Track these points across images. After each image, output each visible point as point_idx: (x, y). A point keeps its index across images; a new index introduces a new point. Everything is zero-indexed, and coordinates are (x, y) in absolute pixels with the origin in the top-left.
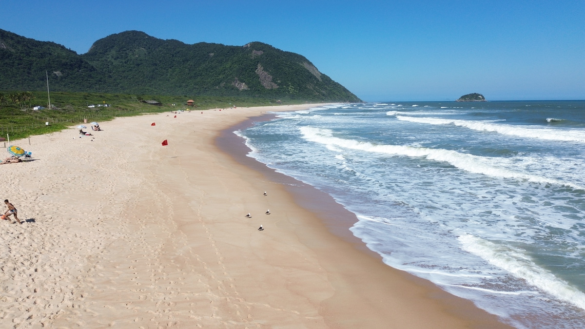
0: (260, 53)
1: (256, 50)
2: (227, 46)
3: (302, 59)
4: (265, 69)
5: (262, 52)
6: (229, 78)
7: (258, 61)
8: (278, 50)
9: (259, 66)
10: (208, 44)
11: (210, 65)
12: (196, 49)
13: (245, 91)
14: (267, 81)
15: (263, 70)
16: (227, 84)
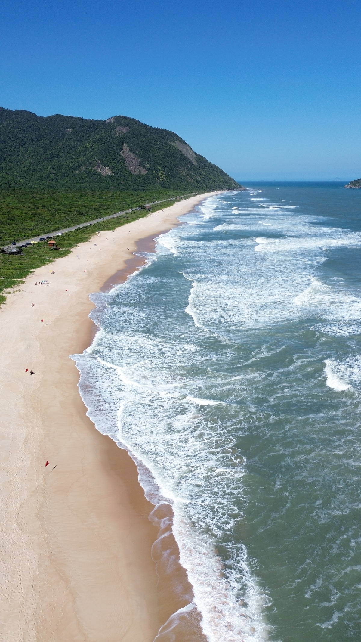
0: (125, 130)
1: (121, 126)
2: (87, 120)
3: (174, 136)
4: (132, 151)
5: (128, 129)
6: (90, 160)
7: (124, 141)
8: (146, 126)
9: (125, 147)
10: (64, 117)
11: (68, 143)
12: (50, 123)
13: (109, 176)
14: (134, 165)
15: (129, 152)
16: (88, 168)
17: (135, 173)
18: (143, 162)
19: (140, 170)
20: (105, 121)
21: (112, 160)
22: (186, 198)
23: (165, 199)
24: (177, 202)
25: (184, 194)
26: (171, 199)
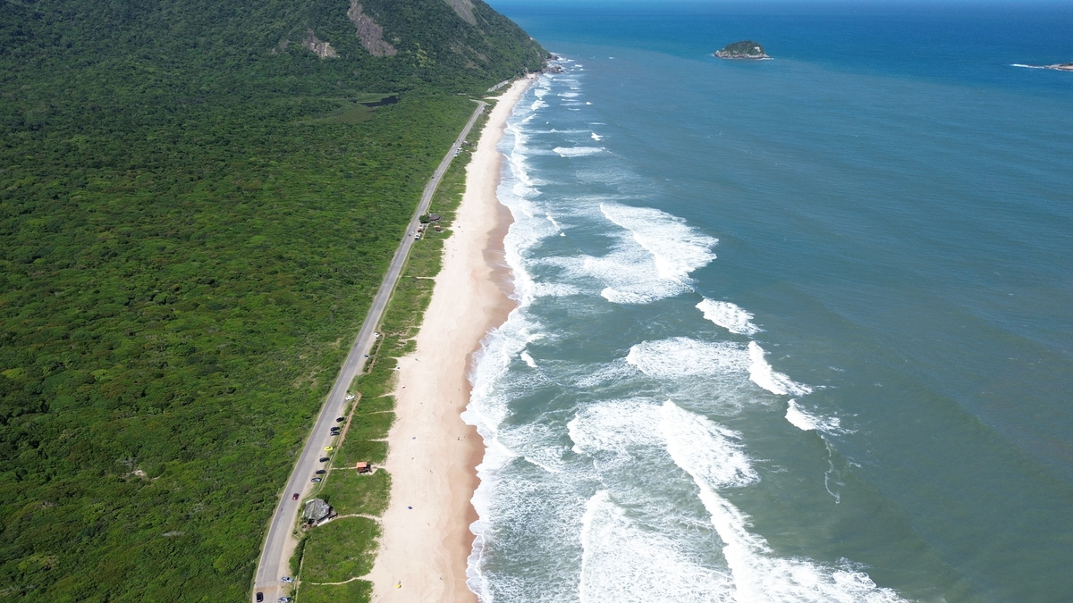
4: (367, 11)
6: (295, 29)
9: (354, 2)
13: (330, 61)
14: (372, 37)
15: (362, 13)
16: (293, 44)
17: (375, 54)
18: (388, 33)
19: (384, 48)
21: (335, 30)
22: (475, 135)
23: (446, 153)
24: (469, 167)
25: (469, 114)
26: (455, 150)
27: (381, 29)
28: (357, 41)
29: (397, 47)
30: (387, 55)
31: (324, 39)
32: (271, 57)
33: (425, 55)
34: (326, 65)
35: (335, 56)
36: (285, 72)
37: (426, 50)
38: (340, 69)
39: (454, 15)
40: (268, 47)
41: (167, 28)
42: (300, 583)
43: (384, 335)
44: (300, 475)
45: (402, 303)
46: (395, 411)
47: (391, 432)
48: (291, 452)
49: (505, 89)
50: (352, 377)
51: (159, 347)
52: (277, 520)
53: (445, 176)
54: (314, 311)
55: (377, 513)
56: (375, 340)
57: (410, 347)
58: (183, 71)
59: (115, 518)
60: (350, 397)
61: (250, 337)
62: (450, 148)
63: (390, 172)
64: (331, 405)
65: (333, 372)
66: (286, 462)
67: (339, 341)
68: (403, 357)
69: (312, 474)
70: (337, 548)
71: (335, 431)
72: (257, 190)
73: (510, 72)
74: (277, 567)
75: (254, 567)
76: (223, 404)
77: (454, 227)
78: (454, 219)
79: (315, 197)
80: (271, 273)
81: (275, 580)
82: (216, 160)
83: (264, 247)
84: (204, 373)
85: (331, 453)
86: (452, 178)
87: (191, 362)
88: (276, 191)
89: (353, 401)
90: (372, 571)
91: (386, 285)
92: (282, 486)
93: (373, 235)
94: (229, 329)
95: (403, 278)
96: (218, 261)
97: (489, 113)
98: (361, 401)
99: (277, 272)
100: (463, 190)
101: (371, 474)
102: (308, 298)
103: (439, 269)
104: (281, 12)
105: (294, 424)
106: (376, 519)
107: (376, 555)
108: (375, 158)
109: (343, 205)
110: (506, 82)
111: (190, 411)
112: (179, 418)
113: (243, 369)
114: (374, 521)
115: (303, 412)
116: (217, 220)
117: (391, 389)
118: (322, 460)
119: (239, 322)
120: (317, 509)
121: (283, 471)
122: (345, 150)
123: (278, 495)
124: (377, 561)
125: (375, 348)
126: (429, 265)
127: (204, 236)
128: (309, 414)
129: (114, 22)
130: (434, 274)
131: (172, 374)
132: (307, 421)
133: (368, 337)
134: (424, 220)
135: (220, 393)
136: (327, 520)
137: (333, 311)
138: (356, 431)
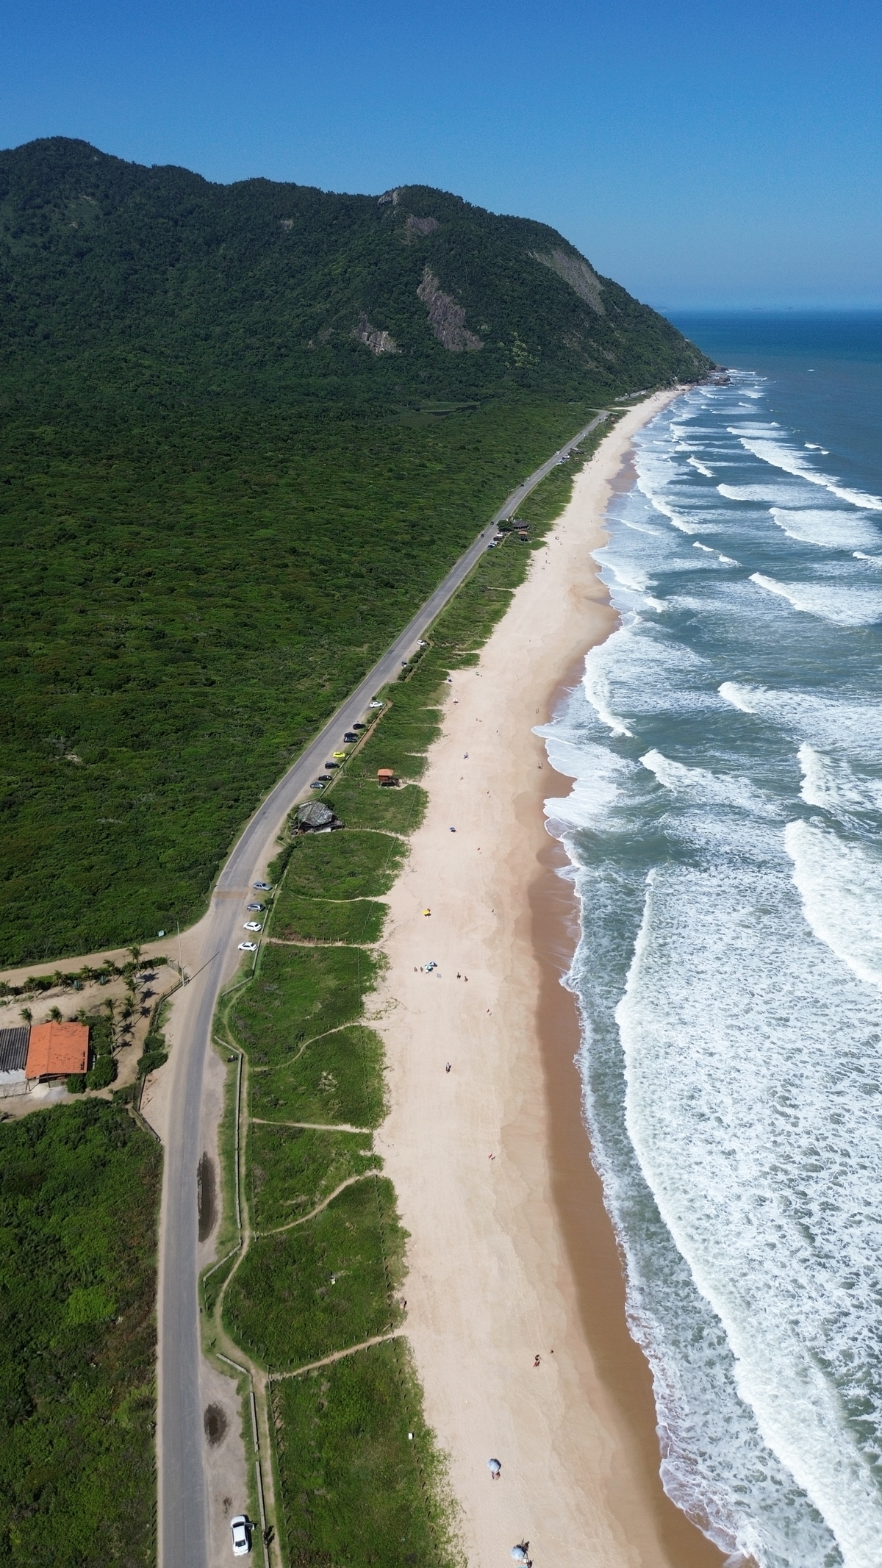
0: (427, 225)
1: (418, 215)
2: (330, 194)
3: (546, 237)
4: (445, 287)
5: (435, 222)
6: (343, 312)
7: (425, 258)
8: (481, 212)
9: (428, 275)
10: (275, 185)
11: (286, 261)
12: (240, 201)
13: (388, 357)
14: (450, 324)
15: (438, 289)
16: (338, 334)
17: (452, 347)
18: (472, 317)
19: (465, 340)
20: (377, 198)
21: (397, 313)
22: (591, 445)
23: (544, 461)
24: (578, 478)
25: (582, 424)
26: (559, 458)
27: (462, 312)
28: (429, 329)
29: (484, 337)
30: (468, 349)
31: (381, 327)
32: (305, 352)
33: (523, 350)
34: (381, 362)
35: (394, 351)
36: (323, 371)
37: (527, 343)
38: (400, 369)
39: (572, 294)
40: (304, 338)
41: (172, 314)
42: (279, 892)
43: (432, 644)
44: (294, 779)
45: (462, 613)
46: (441, 726)
47: (432, 747)
48: (285, 753)
49: (641, 399)
50: (382, 685)
51: (117, 629)
52: (256, 823)
53: (540, 485)
54: (335, 610)
55: (403, 831)
56: (418, 648)
57: (471, 661)
58: (188, 368)
59: (32, 796)
60: (375, 704)
61: (242, 631)
62: (551, 456)
63: (462, 475)
64: (348, 711)
65: (356, 675)
66: (277, 764)
67: (366, 647)
68: (458, 671)
69: (313, 778)
70: (340, 861)
71: (350, 737)
72: (270, 486)
73: (651, 379)
74: (249, 873)
75: (217, 869)
76: (195, 695)
77: (549, 538)
78: (550, 530)
79: (349, 495)
80: (278, 566)
81: (246, 885)
82: (219, 454)
83: (272, 541)
84: (174, 661)
85: (343, 760)
86: (552, 487)
87: (158, 648)
88: (297, 488)
89: (381, 708)
90: (389, 893)
91: (441, 593)
92: (268, 788)
93: (427, 538)
94: (213, 618)
95: (466, 586)
96: (207, 549)
97: (614, 423)
98: (391, 710)
99: (286, 566)
100: (568, 500)
101: (398, 788)
102: (328, 595)
103: (521, 580)
104: (325, 291)
105: (292, 726)
106: (401, 837)
107: (397, 876)
108: (438, 460)
109: (388, 506)
110: (643, 393)
111: (150, 696)
112: (133, 702)
113: (228, 662)
114: (397, 839)
115: (306, 712)
116: (212, 512)
117: (437, 702)
118: (328, 766)
119: (230, 612)
120: (315, 813)
121: (273, 772)
122: (399, 450)
123: (260, 797)
124: (397, 883)
125: (418, 656)
126: (507, 575)
127: (192, 527)
128: (315, 716)
129: (106, 308)
130: (515, 585)
131: (130, 657)
132: (313, 725)
133: (410, 644)
134: (504, 527)
135: (193, 683)
136: (329, 830)
137: (361, 613)
138: (381, 740)
